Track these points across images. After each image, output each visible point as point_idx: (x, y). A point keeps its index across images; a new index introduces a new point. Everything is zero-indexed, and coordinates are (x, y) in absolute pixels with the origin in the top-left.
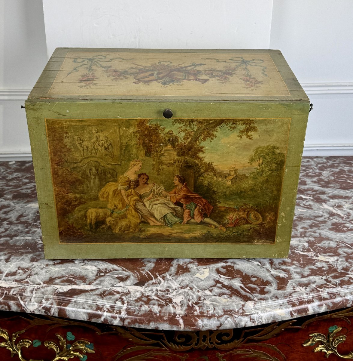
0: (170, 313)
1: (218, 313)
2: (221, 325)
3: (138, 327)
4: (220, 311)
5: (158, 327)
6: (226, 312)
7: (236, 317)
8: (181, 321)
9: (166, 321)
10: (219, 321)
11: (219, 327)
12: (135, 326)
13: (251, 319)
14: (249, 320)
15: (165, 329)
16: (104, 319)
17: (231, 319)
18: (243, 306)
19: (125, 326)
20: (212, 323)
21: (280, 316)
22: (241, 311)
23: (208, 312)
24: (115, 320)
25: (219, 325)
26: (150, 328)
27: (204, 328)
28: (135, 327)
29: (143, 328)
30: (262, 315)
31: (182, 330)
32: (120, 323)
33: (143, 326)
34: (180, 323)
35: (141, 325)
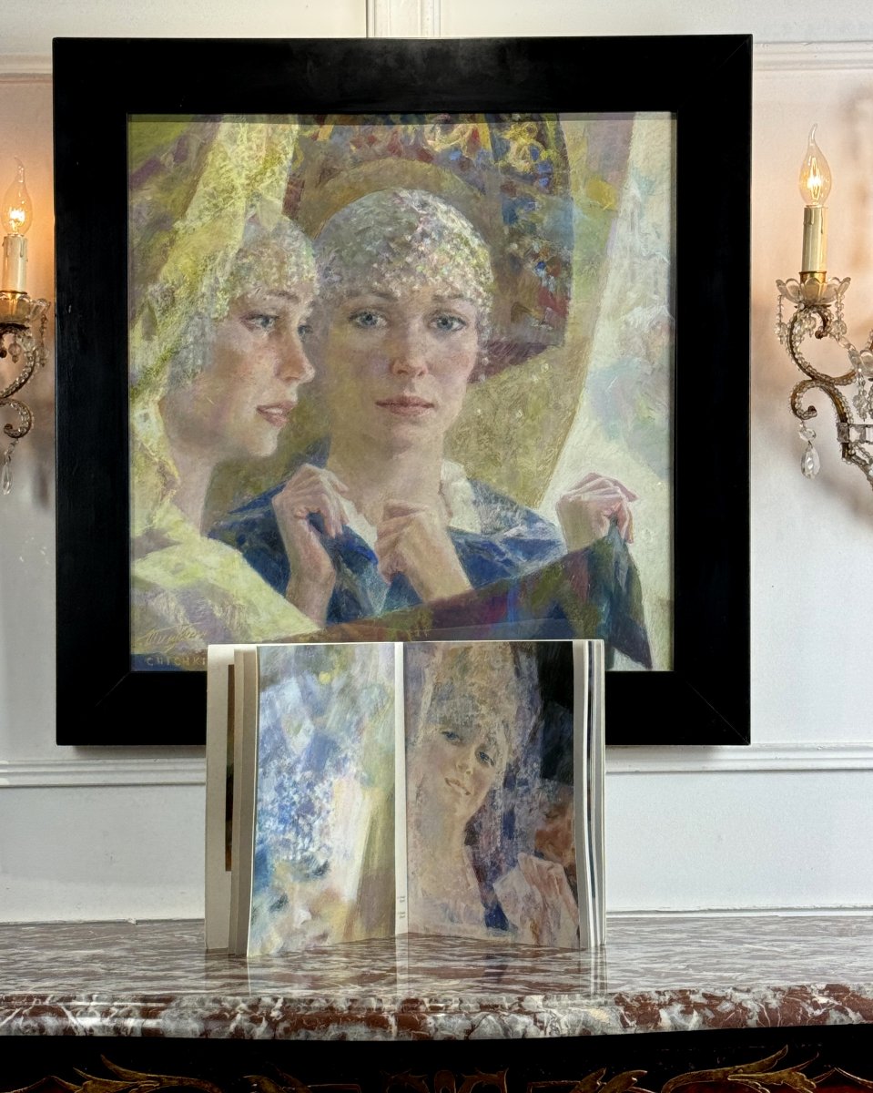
0: (370, 1010)
1: (468, 1008)
2: (473, 1027)
3: (304, 1039)
4: (471, 1005)
5: (344, 1035)
6: (483, 1008)
7: (504, 1015)
8: (392, 1020)
9: (361, 1020)
10: (469, 1019)
11: (469, 1032)
12: (298, 1035)
13: (536, 1021)
14: (532, 1021)
15: (359, 1039)
16: (236, 1028)
17: (495, 1017)
18: (521, 1000)
19: (279, 1038)
20: (455, 1023)
21: (599, 1021)
22: (517, 1008)
23: (447, 1007)
24: (259, 1026)
25: (470, 1028)
26: (329, 1039)
27: (438, 1034)
28: (299, 1038)
29: (315, 1039)
30: (560, 1015)
31: (393, 1039)
32: (268, 1032)
33: (315, 1036)
34: (390, 1023)
35: (310, 1032)
